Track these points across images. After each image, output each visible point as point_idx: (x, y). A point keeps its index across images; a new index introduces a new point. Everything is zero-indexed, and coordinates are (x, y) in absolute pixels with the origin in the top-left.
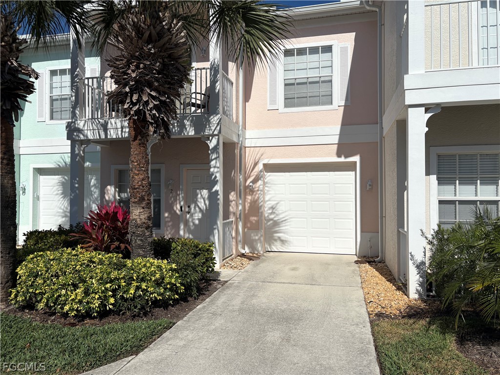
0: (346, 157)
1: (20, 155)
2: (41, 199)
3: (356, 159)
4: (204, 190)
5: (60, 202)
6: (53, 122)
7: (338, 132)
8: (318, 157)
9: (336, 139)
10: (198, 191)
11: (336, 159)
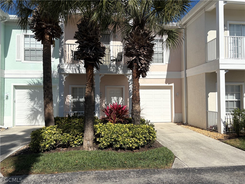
0: (169, 84)
1: (4, 78)
2: (16, 102)
3: (172, 85)
4: (115, 97)
5: (29, 103)
6: (26, 62)
7: (166, 74)
8: (158, 83)
9: (165, 77)
10: (112, 97)
11: (165, 85)
